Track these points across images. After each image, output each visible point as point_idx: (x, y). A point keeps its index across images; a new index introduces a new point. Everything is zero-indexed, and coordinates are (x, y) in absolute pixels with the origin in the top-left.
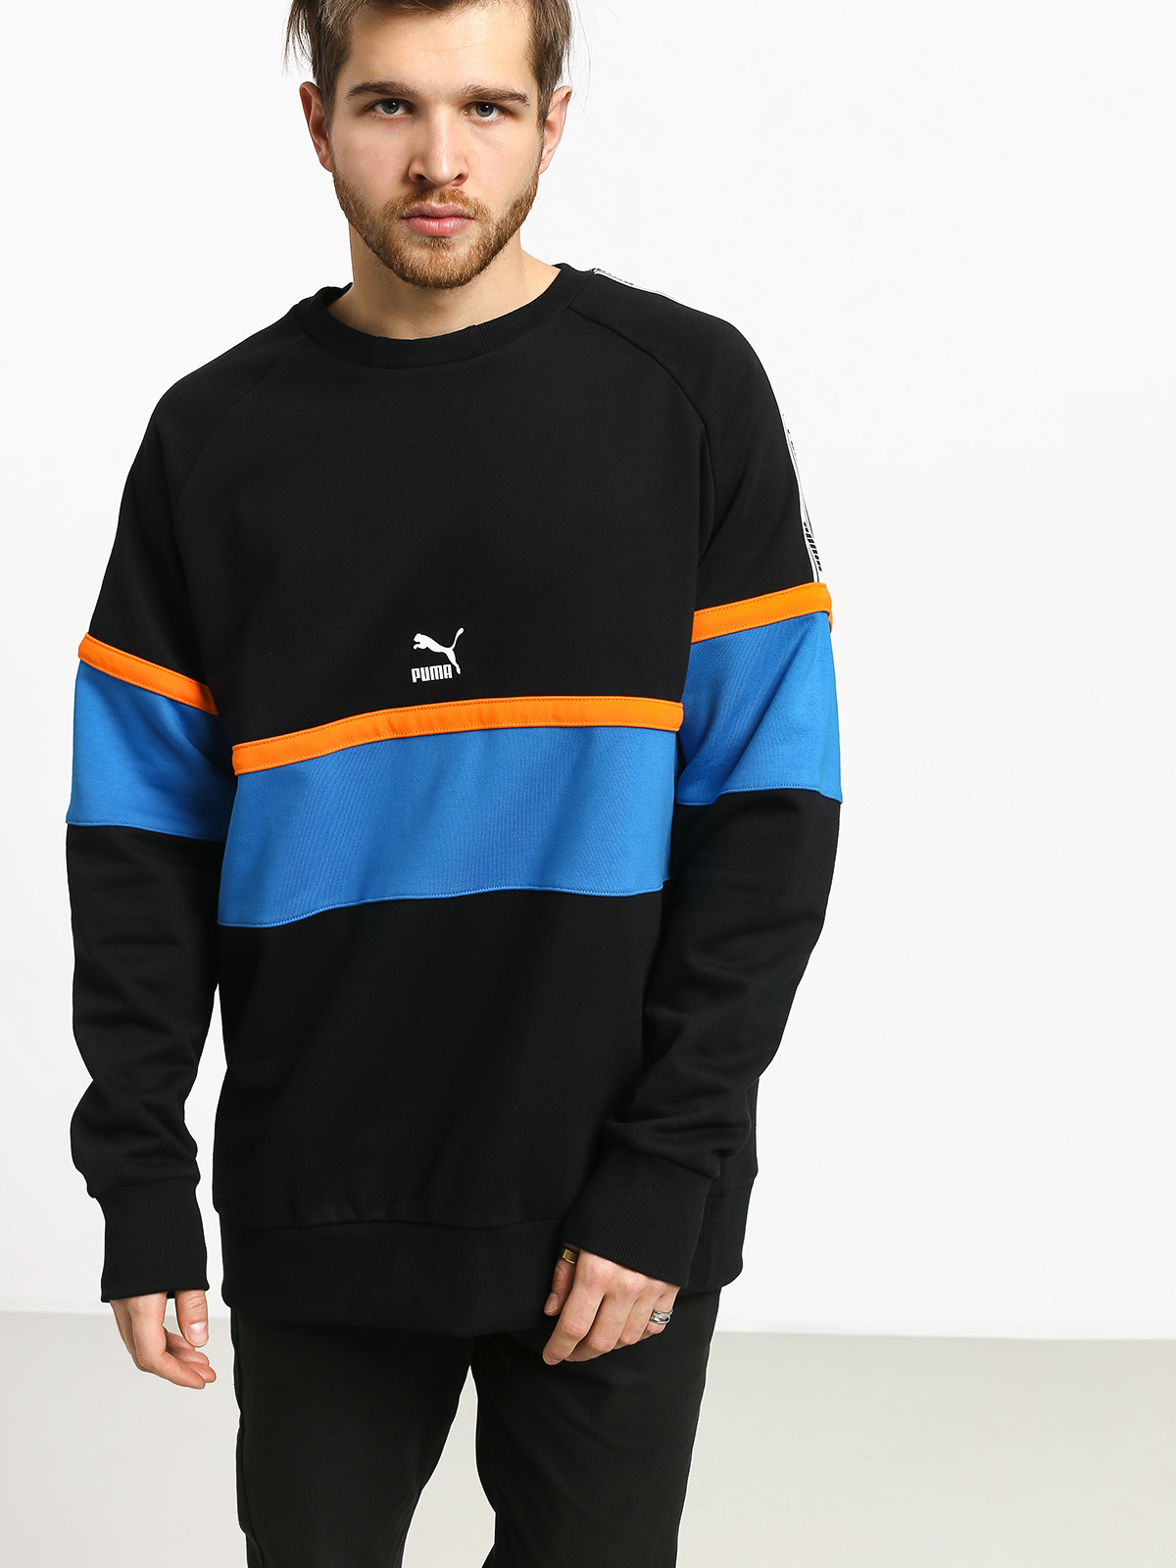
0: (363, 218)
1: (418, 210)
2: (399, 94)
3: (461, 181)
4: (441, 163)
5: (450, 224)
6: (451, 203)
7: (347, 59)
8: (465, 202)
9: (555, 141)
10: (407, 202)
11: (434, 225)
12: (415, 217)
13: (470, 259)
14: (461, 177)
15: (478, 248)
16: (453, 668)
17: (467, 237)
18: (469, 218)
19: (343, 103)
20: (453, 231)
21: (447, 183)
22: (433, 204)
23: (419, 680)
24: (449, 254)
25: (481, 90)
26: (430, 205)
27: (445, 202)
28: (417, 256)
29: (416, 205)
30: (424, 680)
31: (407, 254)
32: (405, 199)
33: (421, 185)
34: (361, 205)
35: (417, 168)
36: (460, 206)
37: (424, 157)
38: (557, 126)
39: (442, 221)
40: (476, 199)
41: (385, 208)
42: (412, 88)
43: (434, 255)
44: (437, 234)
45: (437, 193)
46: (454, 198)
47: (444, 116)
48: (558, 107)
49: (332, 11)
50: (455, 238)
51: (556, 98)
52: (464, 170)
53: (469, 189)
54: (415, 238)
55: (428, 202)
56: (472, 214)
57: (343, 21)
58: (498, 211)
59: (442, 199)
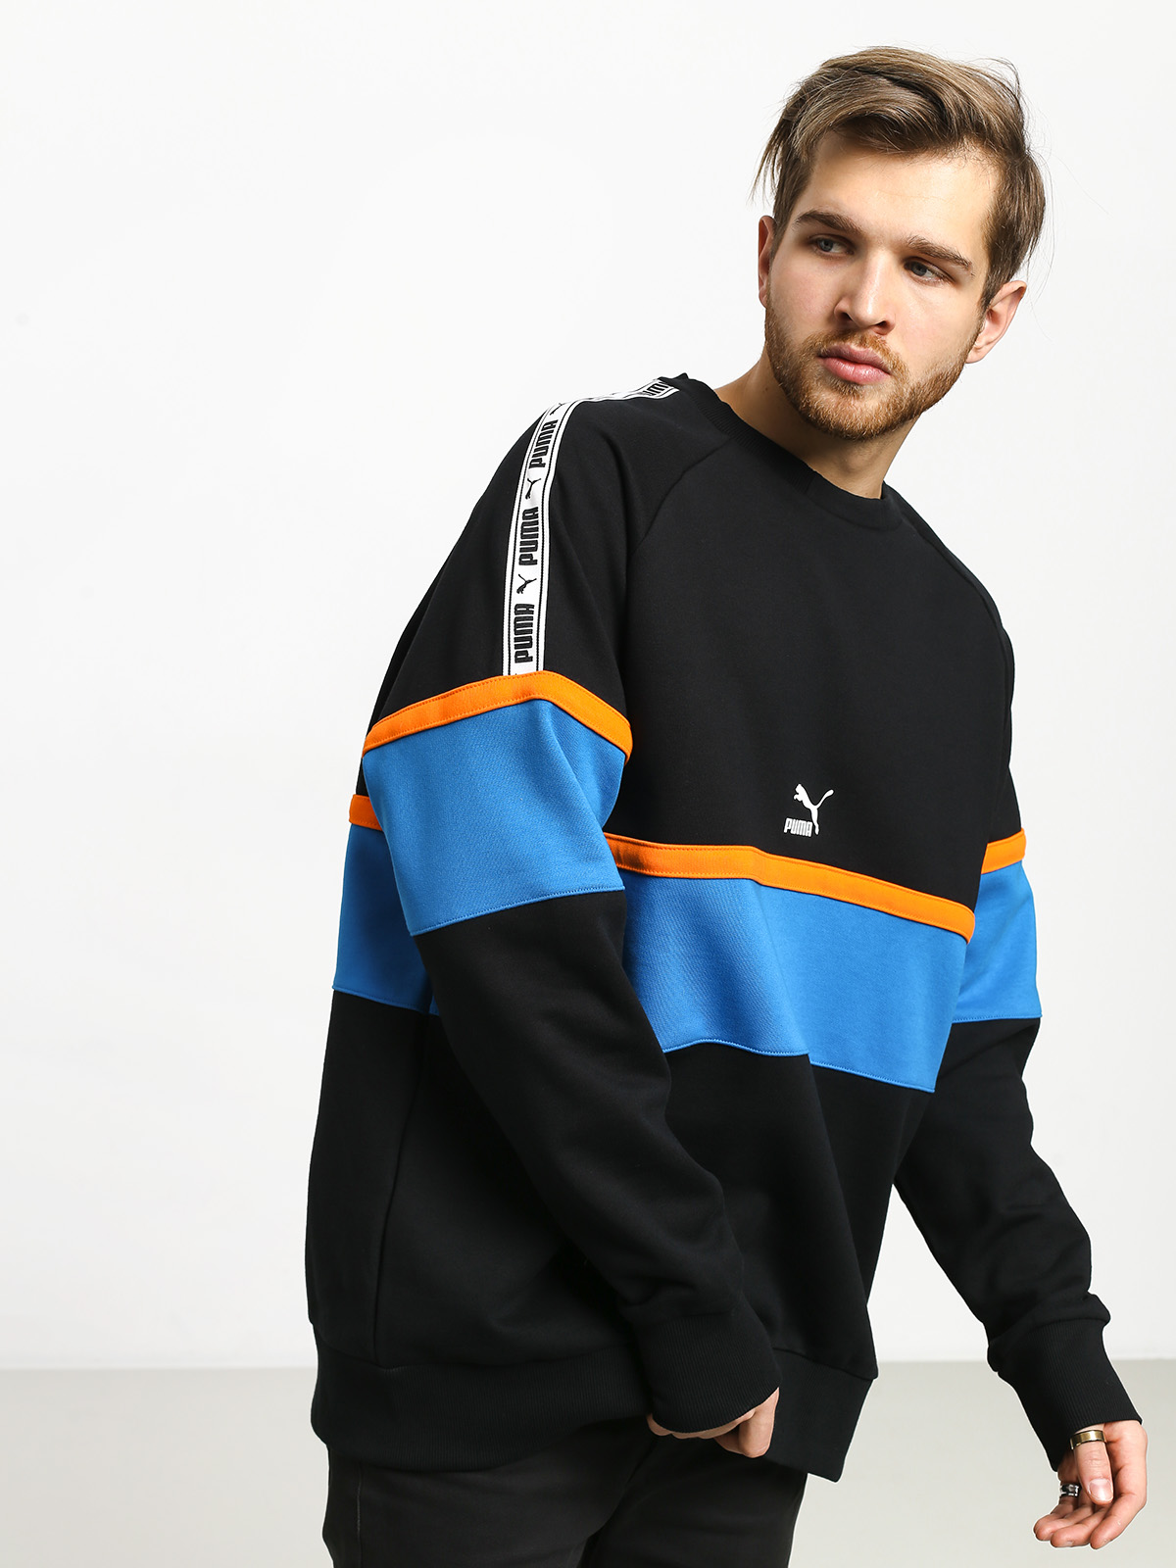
0: (782, 350)
1: (835, 349)
2: (843, 229)
3: (884, 331)
4: (867, 303)
5: (865, 372)
6: (871, 349)
7: (805, 188)
8: (886, 352)
9: (997, 334)
10: (827, 340)
11: (848, 369)
12: (833, 357)
13: (877, 414)
14: (884, 326)
15: (888, 406)
16: (814, 827)
17: (879, 390)
18: (886, 372)
19: (792, 232)
20: (867, 380)
21: (870, 327)
22: (853, 346)
23: (789, 831)
24: (857, 404)
25: (926, 244)
26: (849, 347)
27: (865, 347)
28: (825, 400)
29: (835, 344)
30: (792, 832)
31: (815, 394)
32: (827, 336)
33: (845, 324)
34: (783, 336)
35: (844, 306)
36: (879, 355)
37: (851, 294)
38: (1003, 319)
39: (858, 367)
40: (897, 354)
41: (806, 341)
42: (857, 225)
43: (843, 401)
44: (851, 378)
45: (858, 336)
46: (875, 344)
47: (882, 262)
48: (1008, 301)
49: (801, 134)
50: (868, 388)
51: (1008, 288)
52: (891, 319)
53: (892, 340)
54: (828, 379)
55: (848, 343)
56: (890, 367)
57: (810, 146)
58: (917, 374)
59: (862, 343)
